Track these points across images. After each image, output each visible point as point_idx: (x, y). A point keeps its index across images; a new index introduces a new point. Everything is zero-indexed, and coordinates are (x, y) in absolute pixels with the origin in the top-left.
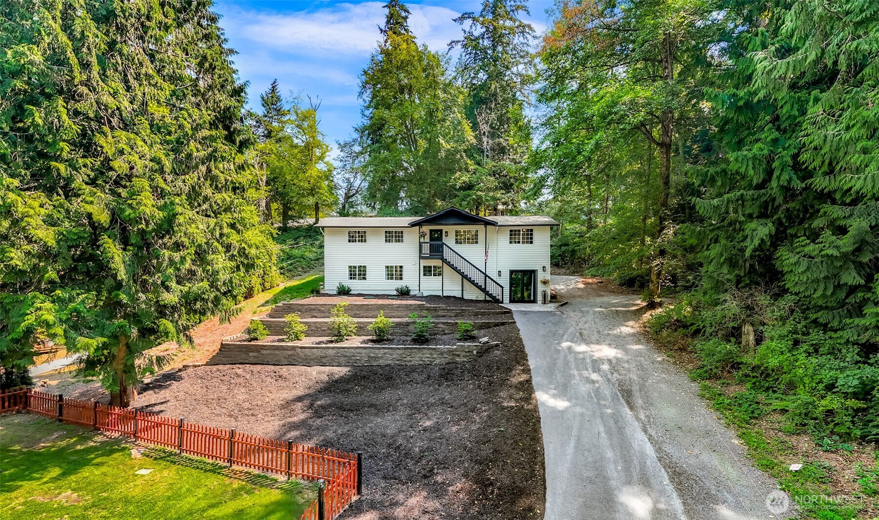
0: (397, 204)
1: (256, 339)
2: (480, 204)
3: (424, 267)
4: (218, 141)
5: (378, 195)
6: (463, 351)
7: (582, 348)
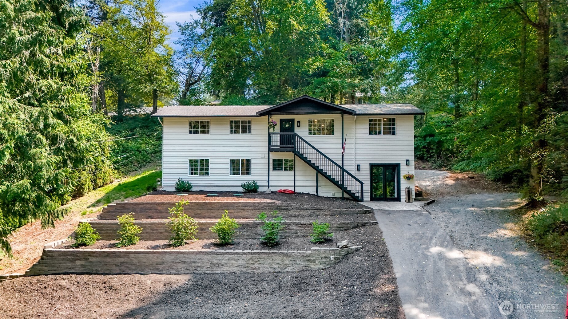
0: (243, 92)
1: (84, 245)
2: (336, 92)
3: (274, 161)
4: (45, 23)
5: (223, 83)
6: (319, 256)
7: (455, 254)
